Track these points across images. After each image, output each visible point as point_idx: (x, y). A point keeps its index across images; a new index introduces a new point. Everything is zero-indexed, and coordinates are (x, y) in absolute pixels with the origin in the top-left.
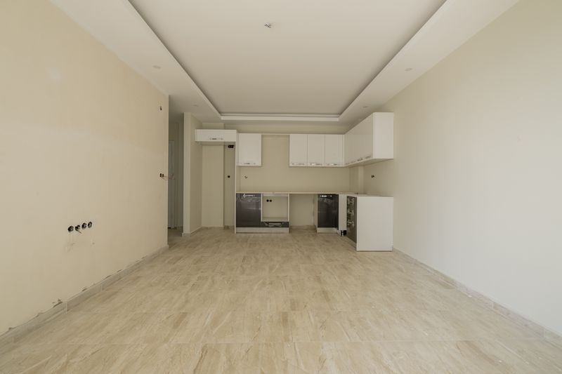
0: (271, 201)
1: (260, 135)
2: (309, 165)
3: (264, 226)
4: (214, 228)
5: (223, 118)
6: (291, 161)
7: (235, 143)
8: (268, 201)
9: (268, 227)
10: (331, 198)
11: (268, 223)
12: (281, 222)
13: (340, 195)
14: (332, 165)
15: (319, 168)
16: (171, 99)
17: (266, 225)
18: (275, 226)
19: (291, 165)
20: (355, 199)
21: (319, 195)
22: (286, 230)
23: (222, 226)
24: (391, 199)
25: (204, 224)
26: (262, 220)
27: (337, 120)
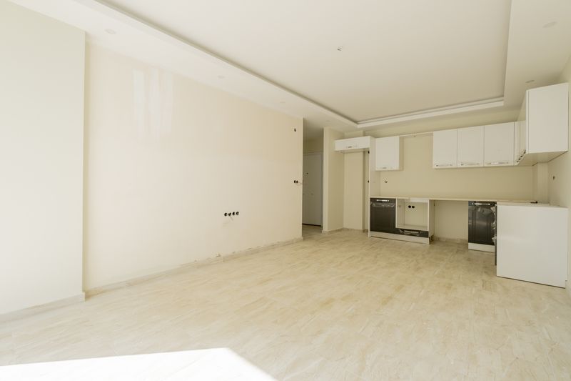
0: (413, 207)
1: (397, 138)
2: (459, 166)
4: (354, 230)
5: (359, 126)
6: (434, 162)
7: (369, 148)
8: (410, 207)
9: (403, 234)
11: (403, 230)
12: (419, 231)
14: (496, 164)
16: (305, 121)
17: (401, 232)
18: (411, 235)
19: (434, 166)
21: (471, 202)
22: (426, 240)
23: (361, 229)
25: (346, 226)
26: (396, 227)
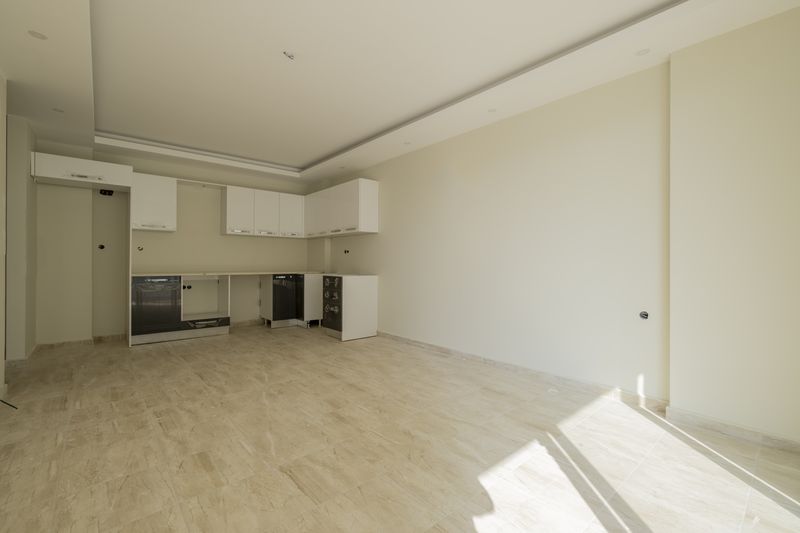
0: (189, 287)
1: (174, 181)
2: (257, 233)
3: (190, 328)
5: (98, 140)
6: (228, 227)
7: (129, 188)
8: (184, 287)
9: (195, 328)
10: (291, 280)
11: (193, 322)
12: (217, 319)
13: (306, 276)
14: (289, 235)
15: (271, 238)
17: (192, 325)
18: (208, 326)
19: (229, 232)
20: (340, 279)
21: (275, 276)
22: (225, 330)
23: (89, 338)
24: (376, 278)
26: (182, 319)
27: (297, 175)
